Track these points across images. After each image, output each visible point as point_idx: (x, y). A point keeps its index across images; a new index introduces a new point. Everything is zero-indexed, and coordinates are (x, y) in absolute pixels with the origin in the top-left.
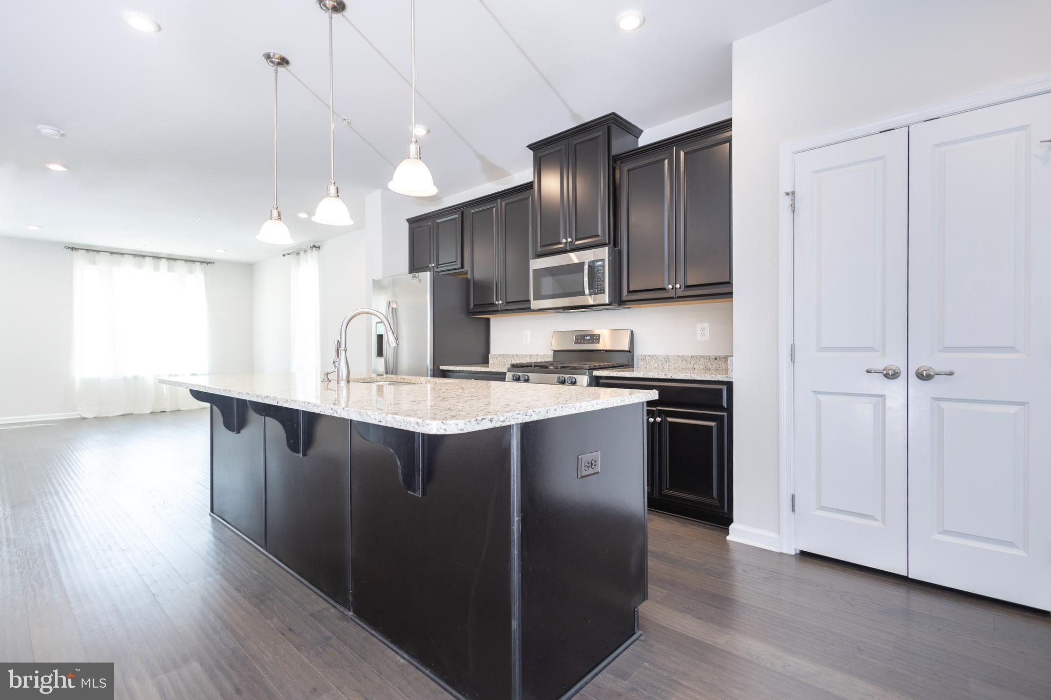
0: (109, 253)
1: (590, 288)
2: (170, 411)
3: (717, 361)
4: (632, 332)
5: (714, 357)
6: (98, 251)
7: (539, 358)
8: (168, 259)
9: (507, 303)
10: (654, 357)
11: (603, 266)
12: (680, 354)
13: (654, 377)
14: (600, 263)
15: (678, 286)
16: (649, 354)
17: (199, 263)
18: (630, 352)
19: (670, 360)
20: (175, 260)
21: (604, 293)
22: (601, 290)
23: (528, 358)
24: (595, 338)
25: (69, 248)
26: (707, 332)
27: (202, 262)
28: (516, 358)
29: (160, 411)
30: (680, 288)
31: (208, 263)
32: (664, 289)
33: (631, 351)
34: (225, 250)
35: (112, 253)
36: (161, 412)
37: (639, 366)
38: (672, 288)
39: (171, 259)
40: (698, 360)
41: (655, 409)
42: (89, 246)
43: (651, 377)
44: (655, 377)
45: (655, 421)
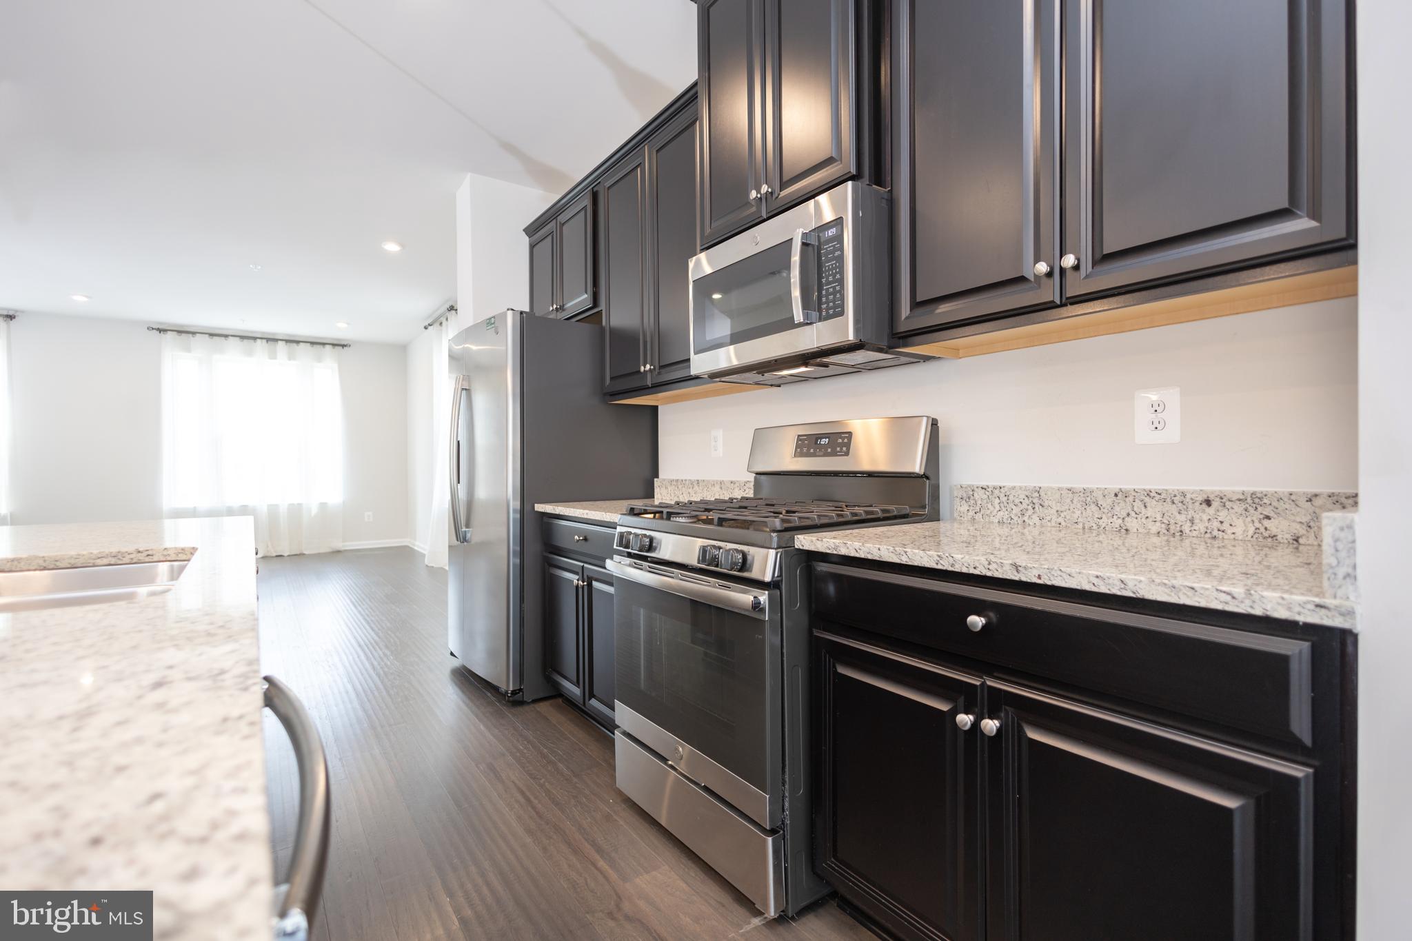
0: (207, 335)
1: (806, 305)
2: (289, 556)
3: (1211, 511)
4: (934, 424)
5: (1200, 498)
6: (194, 333)
7: (736, 490)
8: (287, 341)
9: (662, 367)
10: (997, 492)
11: (839, 238)
12: (1078, 486)
13: (972, 571)
14: (832, 232)
15: (1069, 260)
16: (984, 484)
17: (331, 346)
18: (925, 476)
19: (1046, 504)
20: (298, 342)
21: (841, 313)
22: (835, 307)
23: (717, 488)
24: (840, 441)
25: (153, 329)
26: (1173, 416)
27: (334, 345)
28: (696, 487)
29: (274, 554)
30: (1076, 268)
31: (343, 346)
32: (1022, 279)
33: (928, 474)
34: (348, 324)
35: (212, 335)
36: (277, 556)
37: (956, 515)
38: (1050, 274)
39: (292, 341)
40: (1138, 504)
41: (976, 682)
42: (182, 326)
43: (965, 570)
44: (976, 572)
45: (976, 725)
